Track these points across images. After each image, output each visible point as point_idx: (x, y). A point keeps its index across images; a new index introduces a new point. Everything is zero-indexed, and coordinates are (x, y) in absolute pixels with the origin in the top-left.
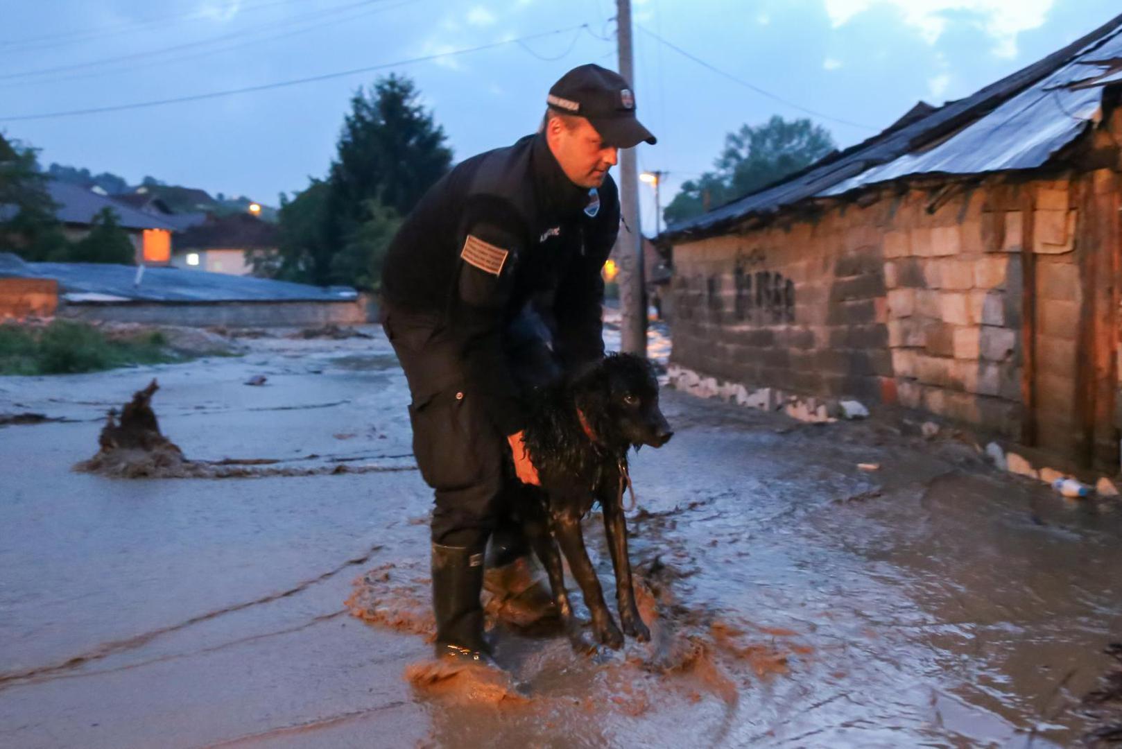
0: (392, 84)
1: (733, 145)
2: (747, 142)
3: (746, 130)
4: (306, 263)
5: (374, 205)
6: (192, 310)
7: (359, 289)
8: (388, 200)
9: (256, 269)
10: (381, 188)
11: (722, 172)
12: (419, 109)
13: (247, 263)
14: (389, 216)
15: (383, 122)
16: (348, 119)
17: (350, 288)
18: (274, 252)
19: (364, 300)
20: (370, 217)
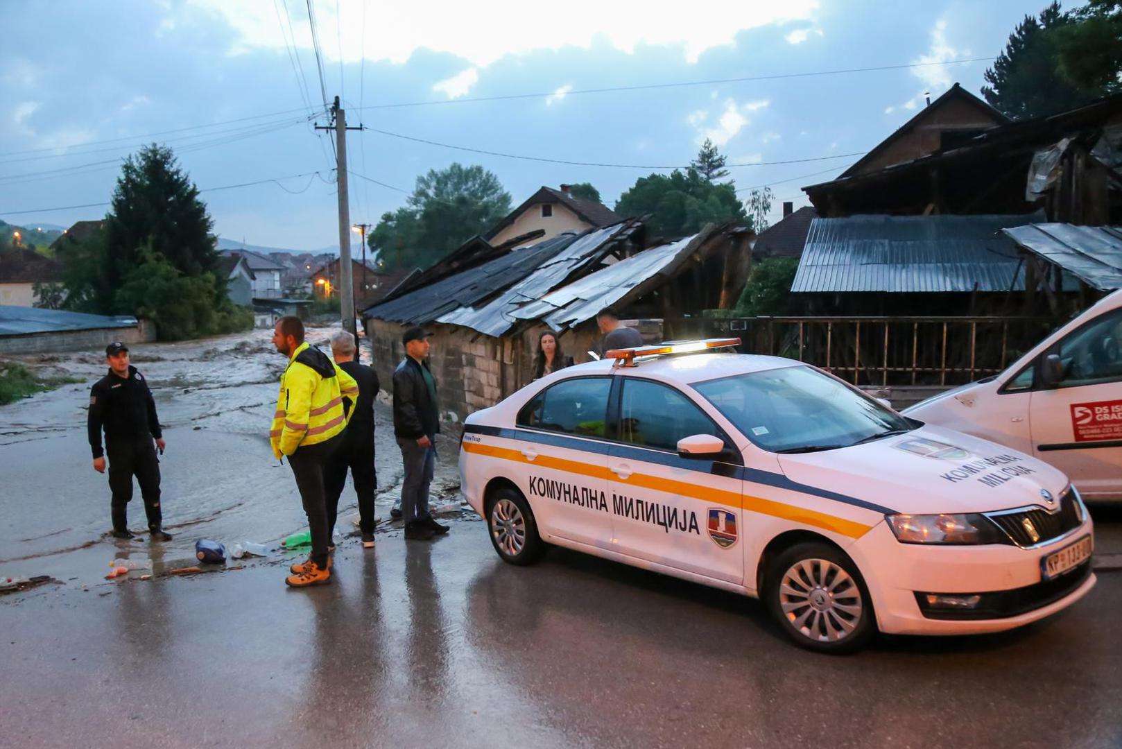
0: (154, 152)
1: (422, 186)
2: (434, 184)
3: (432, 174)
4: (88, 295)
5: (147, 252)
6: (14, 341)
7: (138, 318)
8: (157, 247)
9: (43, 298)
10: (150, 237)
11: (414, 208)
12: (177, 172)
13: (35, 294)
14: (158, 259)
15: (147, 182)
16: (120, 181)
17: (133, 317)
18: (60, 285)
19: (143, 325)
20: (144, 261)
